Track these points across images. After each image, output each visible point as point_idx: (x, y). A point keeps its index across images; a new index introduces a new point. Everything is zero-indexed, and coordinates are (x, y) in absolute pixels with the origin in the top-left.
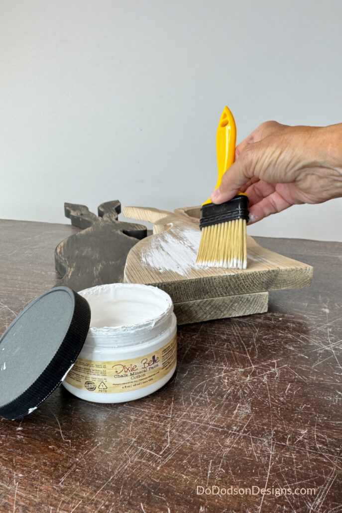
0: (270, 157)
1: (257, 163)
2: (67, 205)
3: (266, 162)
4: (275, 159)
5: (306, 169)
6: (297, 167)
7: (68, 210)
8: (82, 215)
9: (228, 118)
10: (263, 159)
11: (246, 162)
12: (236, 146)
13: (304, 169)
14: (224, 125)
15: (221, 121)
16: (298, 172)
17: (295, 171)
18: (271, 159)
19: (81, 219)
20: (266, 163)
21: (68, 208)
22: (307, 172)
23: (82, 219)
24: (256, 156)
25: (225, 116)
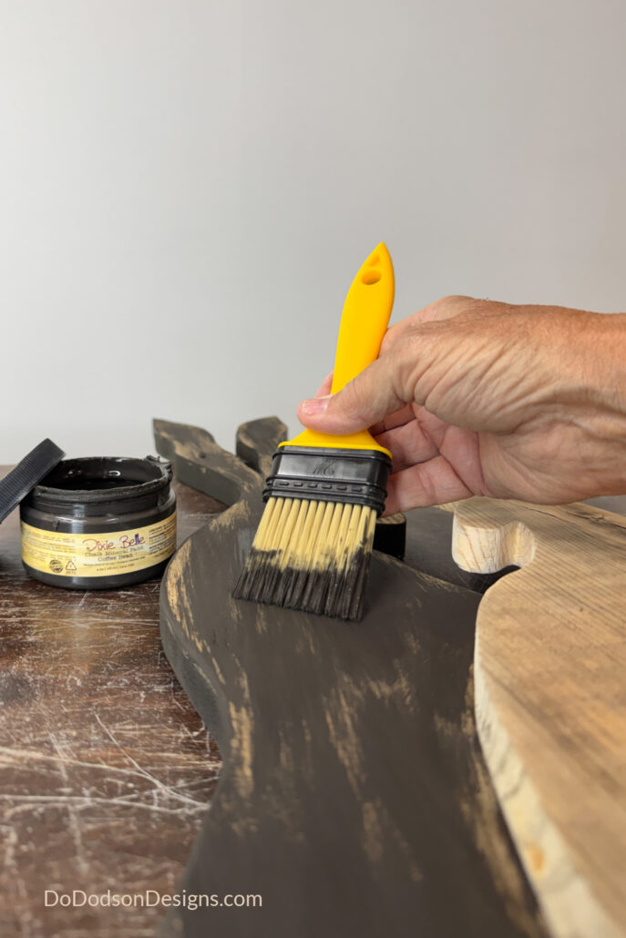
0: (470, 359)
1: (429, 366)
2: (159, 425)
3: (458, 366)
4: (483, 366)
5: (559, 406)
6: (534, 397)
7: (164, 439)
8: (203, 456)
9: (382, 269)
10: (451, 359)
11: (405, 358)
12: (389, 326)
13: (553, 407)
14: (371, 281)
15: (364, 269)
16: (533, 410)
17: (527, 406)
18: (472, 363)
19: (204, 470)
20: (458, 369)
21: (164, 435)
22: (558, 415)
23: (208, 470)
24: (432, 350)
25: (376, 261)
